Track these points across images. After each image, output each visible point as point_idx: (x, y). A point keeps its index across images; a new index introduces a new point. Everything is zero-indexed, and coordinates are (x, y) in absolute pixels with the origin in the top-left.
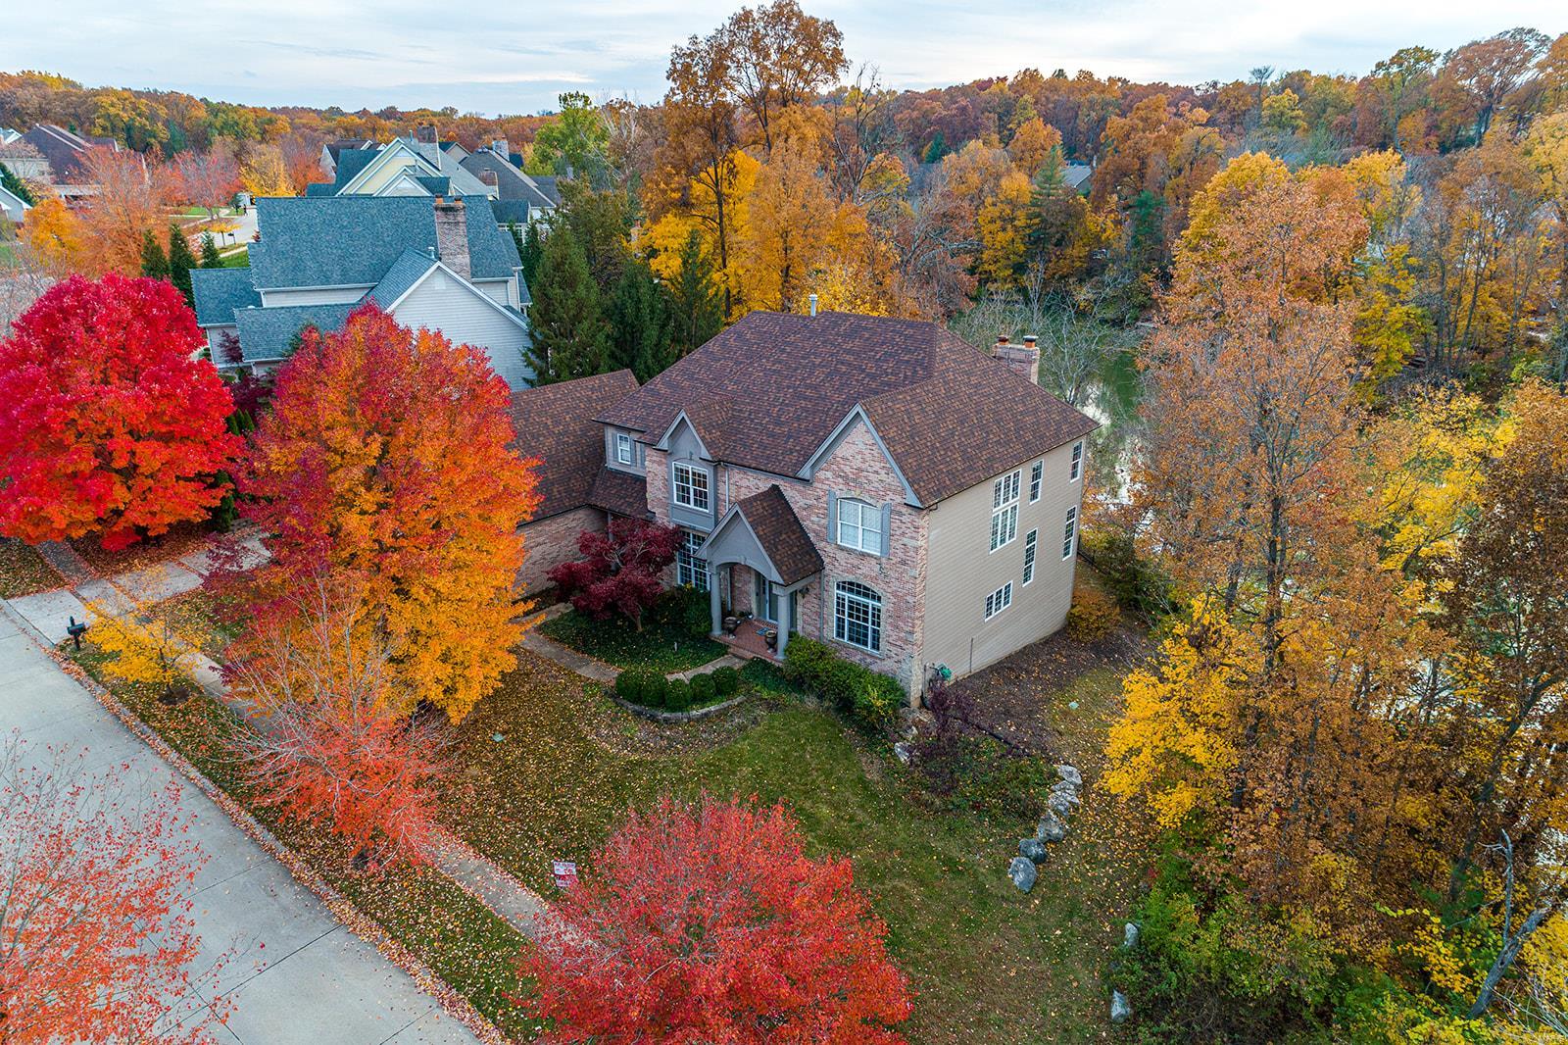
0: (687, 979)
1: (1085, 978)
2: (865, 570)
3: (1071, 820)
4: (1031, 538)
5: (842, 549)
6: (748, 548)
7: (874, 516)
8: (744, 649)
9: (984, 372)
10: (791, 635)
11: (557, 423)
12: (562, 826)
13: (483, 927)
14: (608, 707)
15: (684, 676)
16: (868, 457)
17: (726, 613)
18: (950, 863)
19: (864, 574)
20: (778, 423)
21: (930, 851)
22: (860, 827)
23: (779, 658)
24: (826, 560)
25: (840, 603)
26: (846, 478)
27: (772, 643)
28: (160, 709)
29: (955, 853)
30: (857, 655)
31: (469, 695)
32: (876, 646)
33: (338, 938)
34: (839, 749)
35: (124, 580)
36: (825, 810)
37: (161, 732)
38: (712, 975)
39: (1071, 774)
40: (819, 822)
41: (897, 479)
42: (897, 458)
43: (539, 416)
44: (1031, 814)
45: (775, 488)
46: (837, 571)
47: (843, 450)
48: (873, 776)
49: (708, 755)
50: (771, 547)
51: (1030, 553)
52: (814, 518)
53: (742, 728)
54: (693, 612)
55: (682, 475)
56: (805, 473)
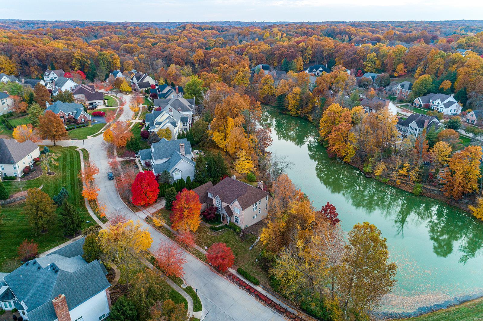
0: (217, 255)
1: (254, 258)
3: (257, 243)
4: (260, 208)
5: (235, 213)
6: (224, 212)
7: (238, 210)
8: (224, 223)
10: (230, 221)
12: (205, 243)
13: (199, 252)
14: (209, 230)
15: (217, 226)
16: (237, 204)
17: (223, 218)
18: (244, 247)
19: (238, 216)
20: (229, 197)
21: (242, 246)
22: (235, 243)
23: (228, 224)
25: (235, 218)
26: (235, 206)
27: (228, 222)
28: (160, 228)
30: (237, 224)
31: (195, 229)
32: (239, 223)
33: (186, 253)
34: (234, 235)
35: (147, 209)
36: (232, 242)
37: (161, 231)
38: (219, 255)
39: (259, 238)
41: (240, 207)
42: (240, 205)
44: (253, 242)
45: (228, 205)
46: (235, 215)
47: (235, 203)
48: (237, 238)
49: (220, 236)
50: (227, 212)
51: (260, 210)
52: (232, 209)
53: (224, 233)
54: (219, 218)
55: (218, 201)
56: (231, 204)
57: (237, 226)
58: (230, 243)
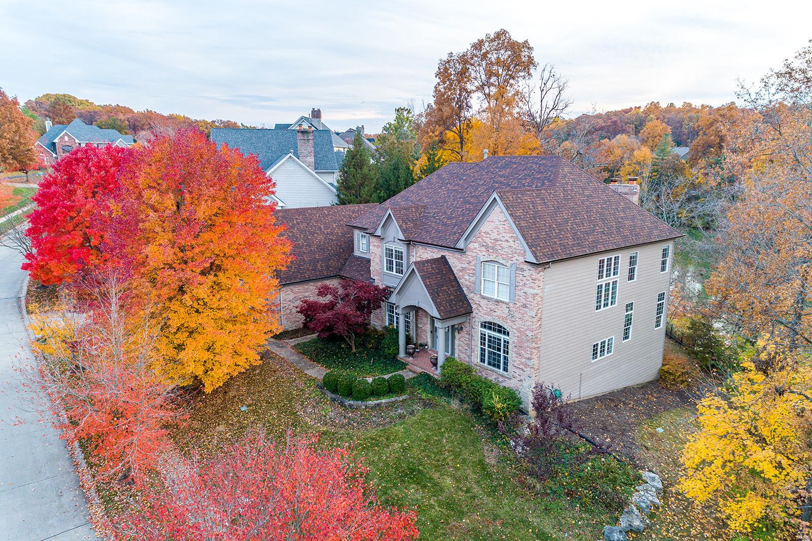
2: (498, 313)
3: (652, 516)
4: (629, 306)
5: (484, 298)
6: (420, 296)
7: (505, 273)
8: (417, 366)
9: (595, 189)
11: (326, 228)
15: (367, 379)
16: (501, 230)
17: (408, 340)
19: (498, 316)
20: (450, 218)
21: (527, 524)
22: (473, 498)
23: (437, 373)
24: (474, 306)
25: (483, 338)
26: (487, 247)
27: (435, 365)
29: (548, 529)
30: (493, 375)
32: (505, 369)
34: (468, 438)
36: (449, 481)
39: (653, 479)
40: (441, 490)
41: (520, 244)
42: (521, 230)
43: (316, 222)
44: (616, 506)
45: (443, 257)
46: (480, 314)
47: (485, 227)
48: (491, 460)
49: (373, 432)
50: (434, 294)
51: (628, 321)
52: (467, 277)
53: (401, 417)
54: (385, 343)
55: (389, 253)
56: (461, 245)
57: (489, 386)
58: (438, 489)
